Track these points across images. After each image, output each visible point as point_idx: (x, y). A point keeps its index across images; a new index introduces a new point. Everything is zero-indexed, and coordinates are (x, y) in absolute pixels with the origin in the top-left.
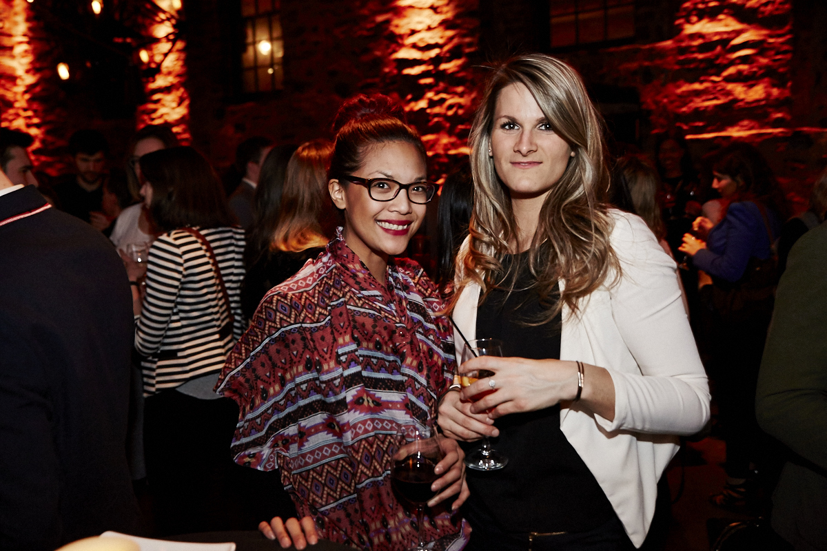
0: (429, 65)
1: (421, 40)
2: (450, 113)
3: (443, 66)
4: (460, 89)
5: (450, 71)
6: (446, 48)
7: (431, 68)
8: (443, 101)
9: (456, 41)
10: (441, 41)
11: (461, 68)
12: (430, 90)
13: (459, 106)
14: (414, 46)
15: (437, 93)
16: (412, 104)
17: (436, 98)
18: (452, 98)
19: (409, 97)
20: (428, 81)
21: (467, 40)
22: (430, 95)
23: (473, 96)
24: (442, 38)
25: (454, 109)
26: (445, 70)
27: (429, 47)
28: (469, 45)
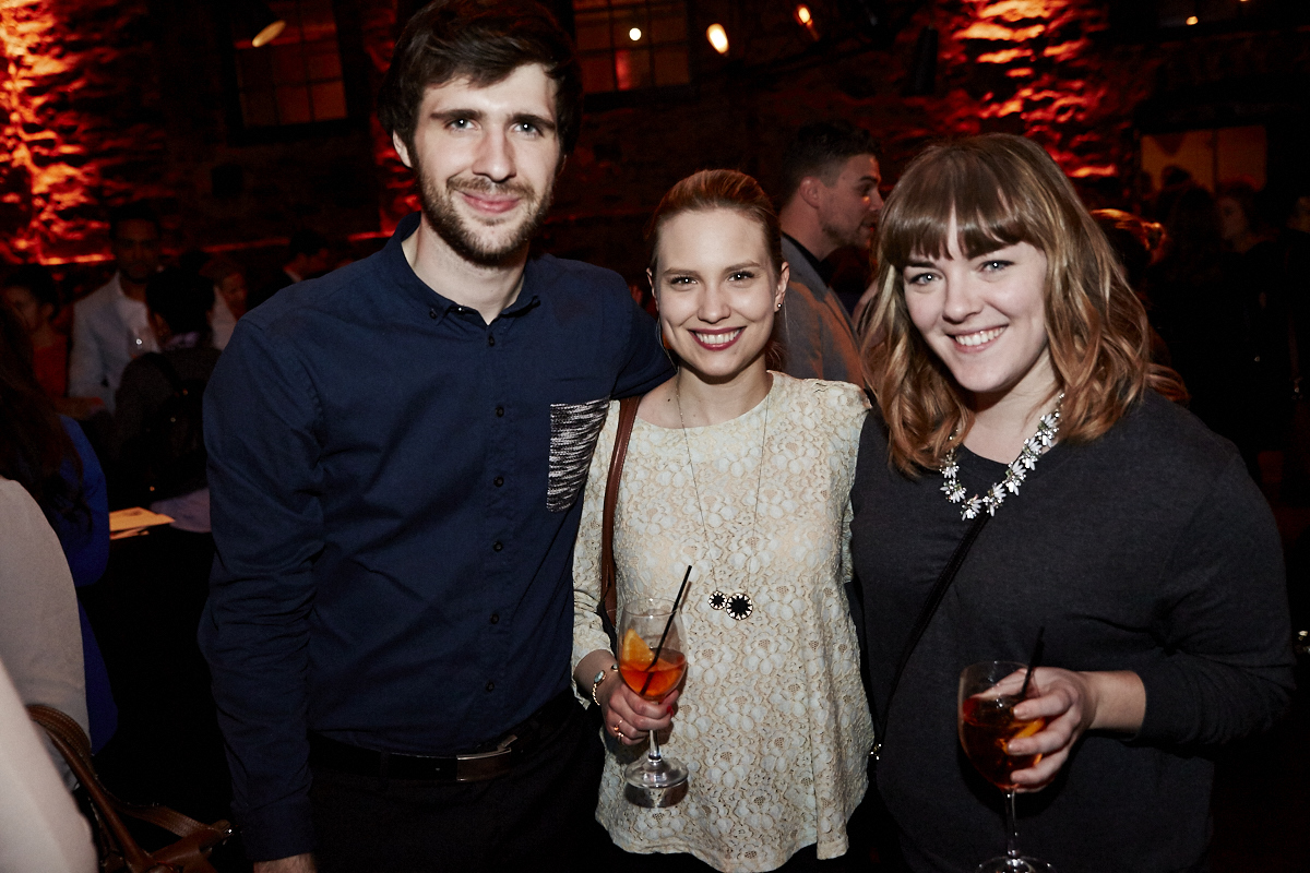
0: (1026, 49)
1: (1012, 11)
2: (1063, 119)
3: (1050, 51)
4: (1078, 85)
5: (1062, 58)
6: (1053, 25)
7: (1028, 53)
8: (1049, 101)
9: (1069, 15)
10: (1046, 14)
11: (1079, 54)
12: (1025, 87)
13: (1078, 108)
14: (998, 21)
15: (1037, 91)
16: (994, 107)
17: (1037, 97)
18: (1063, 97)
19: (989, 96)
20: (1023, 72)
21: (1089, 13)
22: (1026, 93)
23: (1101, 94)
24: (1046, 9)
25: (1069, 114)
26: (1053, 57)
27: (1026, 23)
28: (1094, 21)
